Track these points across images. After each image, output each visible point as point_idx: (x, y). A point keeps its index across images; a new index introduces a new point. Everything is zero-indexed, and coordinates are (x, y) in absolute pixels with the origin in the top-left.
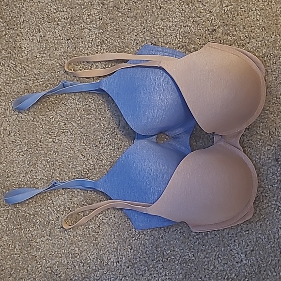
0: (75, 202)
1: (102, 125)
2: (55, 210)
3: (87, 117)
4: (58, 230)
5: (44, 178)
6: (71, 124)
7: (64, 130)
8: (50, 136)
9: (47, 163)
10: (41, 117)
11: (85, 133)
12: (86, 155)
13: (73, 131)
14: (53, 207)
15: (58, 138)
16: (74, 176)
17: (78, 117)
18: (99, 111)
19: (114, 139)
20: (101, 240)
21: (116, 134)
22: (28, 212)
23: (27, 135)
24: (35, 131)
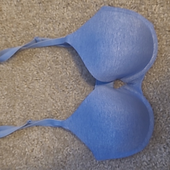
0: (47, 137)
1: (68, 73)
3: (56, 67)
4: (33, 159)
6: (43, 72)
7: (36, 77)
8: (25, 83)
9: (23, 105)
10: (18, 67)
11: (54, 80)
12: (55, 98)
13: (44, 78)
14: (29, 141)
15: (32, 84)
17: (48, 67)
18: (66, 62)
19: (78, 85)
21: (80, 81)
22: (8, 145)
24: (13, 79)
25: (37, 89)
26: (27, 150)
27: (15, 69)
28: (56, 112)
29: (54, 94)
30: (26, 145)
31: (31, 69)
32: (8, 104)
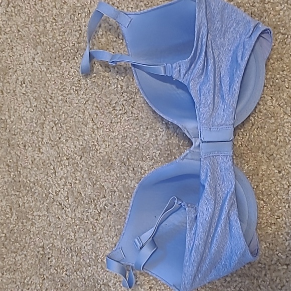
0: (78, 178)
1: (119, 86)
2: (55, 182)
4: (56, 206)
5: (50, 142)
6: (86, 81)
7: (76, 87)
8: (61, 93)
9: (54, 125)
10: (55, 68)
11: (99, 95)
12: (96, 122)
13: (86, 89)
14: (55, 179)
16: (82, 145)
18: (118, 68)
19: (130, 107)
20: (99, 229)
22: (29, 178)
23: (38, 88)
24: (47, 85)
25: (75, 105)
26: (50, 191)
27: (51, 70)
28: (96, 144)
29: (97, 115)
30: (50, 183)
31: (71, 74)
32: (35, 119)
